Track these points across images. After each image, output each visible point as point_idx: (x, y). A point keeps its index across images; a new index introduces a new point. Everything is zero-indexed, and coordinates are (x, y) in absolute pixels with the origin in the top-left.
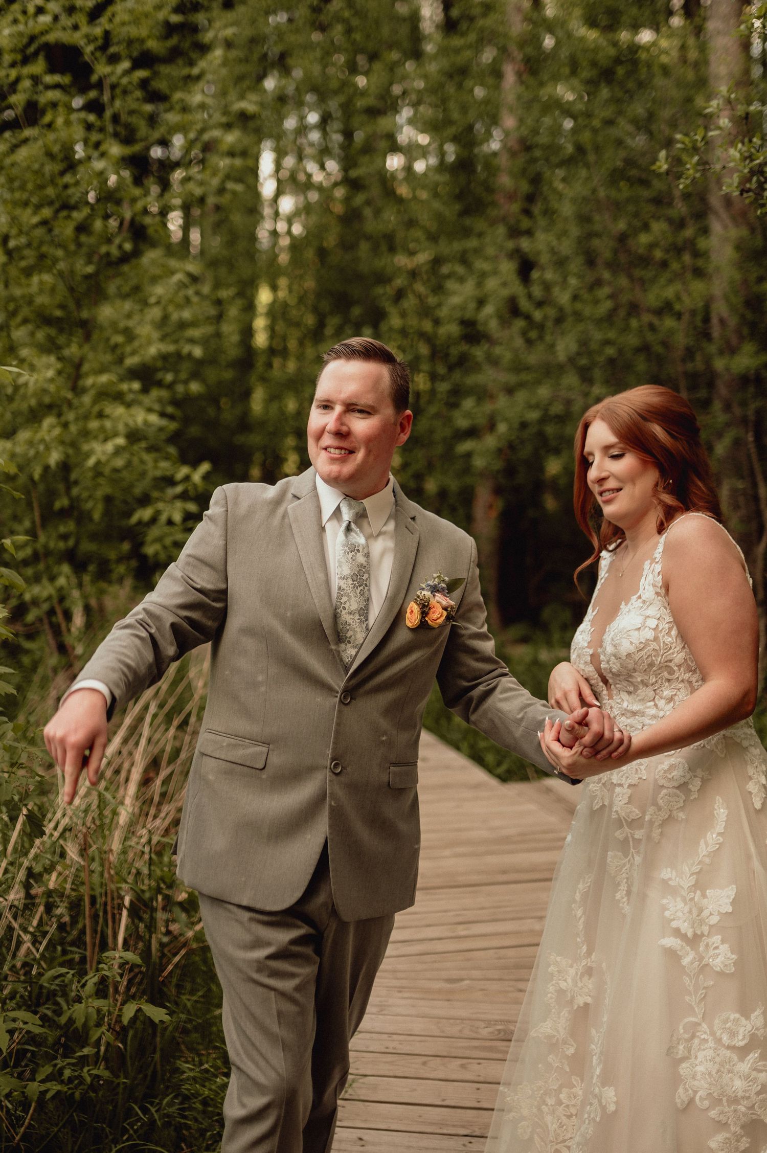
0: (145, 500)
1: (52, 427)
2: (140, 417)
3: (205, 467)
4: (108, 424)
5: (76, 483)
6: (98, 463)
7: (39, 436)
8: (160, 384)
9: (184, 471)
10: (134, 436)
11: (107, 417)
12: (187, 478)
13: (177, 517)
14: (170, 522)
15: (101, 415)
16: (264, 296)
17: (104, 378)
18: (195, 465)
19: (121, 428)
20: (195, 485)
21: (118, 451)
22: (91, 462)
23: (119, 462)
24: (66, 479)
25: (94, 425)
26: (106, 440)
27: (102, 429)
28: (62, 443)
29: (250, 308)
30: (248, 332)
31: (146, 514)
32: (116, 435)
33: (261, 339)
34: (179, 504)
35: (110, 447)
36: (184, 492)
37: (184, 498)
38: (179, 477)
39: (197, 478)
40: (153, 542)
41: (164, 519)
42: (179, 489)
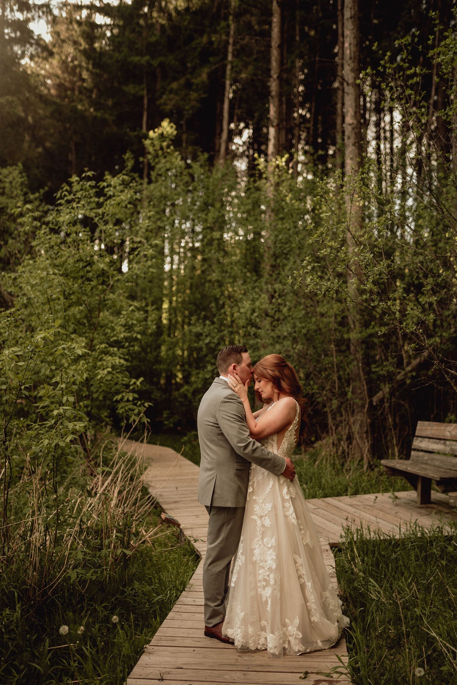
0: (118, 392)
1: (84, 364)
2: (117, 361)
3: (142, 379)
4: (105, 363)
5: (92, 385)
6: (102, 378)
7: (78, 368)
8: (123, 347)
9: (133, 380)
10: (113, 367)
11: (104, 360)
12: (135, 383)
13: (131, 398)
14: (128, 401)
15: (101, 360)
16: (166, 305)
17: (103, 346)
18: (137, 378)
19: (110, 365)
20: (138, 386)
21: (109, 373)
22: (99, 377)
23: (109, 378)
24: (87, 384)
25: (99, 363)
26: (104, 369)
27: (102, 365)
28: (88, 370)
29: (160, 309)
31: (119, 397)
32: (107, 367)
34: (131, 394)
35: (105, 372)
36: (133, 389)
37: (133, 391)
38: (131, 383)
39: (138, 383)
40: (122, 408)
41: (126, 399)
42: (131, 388)
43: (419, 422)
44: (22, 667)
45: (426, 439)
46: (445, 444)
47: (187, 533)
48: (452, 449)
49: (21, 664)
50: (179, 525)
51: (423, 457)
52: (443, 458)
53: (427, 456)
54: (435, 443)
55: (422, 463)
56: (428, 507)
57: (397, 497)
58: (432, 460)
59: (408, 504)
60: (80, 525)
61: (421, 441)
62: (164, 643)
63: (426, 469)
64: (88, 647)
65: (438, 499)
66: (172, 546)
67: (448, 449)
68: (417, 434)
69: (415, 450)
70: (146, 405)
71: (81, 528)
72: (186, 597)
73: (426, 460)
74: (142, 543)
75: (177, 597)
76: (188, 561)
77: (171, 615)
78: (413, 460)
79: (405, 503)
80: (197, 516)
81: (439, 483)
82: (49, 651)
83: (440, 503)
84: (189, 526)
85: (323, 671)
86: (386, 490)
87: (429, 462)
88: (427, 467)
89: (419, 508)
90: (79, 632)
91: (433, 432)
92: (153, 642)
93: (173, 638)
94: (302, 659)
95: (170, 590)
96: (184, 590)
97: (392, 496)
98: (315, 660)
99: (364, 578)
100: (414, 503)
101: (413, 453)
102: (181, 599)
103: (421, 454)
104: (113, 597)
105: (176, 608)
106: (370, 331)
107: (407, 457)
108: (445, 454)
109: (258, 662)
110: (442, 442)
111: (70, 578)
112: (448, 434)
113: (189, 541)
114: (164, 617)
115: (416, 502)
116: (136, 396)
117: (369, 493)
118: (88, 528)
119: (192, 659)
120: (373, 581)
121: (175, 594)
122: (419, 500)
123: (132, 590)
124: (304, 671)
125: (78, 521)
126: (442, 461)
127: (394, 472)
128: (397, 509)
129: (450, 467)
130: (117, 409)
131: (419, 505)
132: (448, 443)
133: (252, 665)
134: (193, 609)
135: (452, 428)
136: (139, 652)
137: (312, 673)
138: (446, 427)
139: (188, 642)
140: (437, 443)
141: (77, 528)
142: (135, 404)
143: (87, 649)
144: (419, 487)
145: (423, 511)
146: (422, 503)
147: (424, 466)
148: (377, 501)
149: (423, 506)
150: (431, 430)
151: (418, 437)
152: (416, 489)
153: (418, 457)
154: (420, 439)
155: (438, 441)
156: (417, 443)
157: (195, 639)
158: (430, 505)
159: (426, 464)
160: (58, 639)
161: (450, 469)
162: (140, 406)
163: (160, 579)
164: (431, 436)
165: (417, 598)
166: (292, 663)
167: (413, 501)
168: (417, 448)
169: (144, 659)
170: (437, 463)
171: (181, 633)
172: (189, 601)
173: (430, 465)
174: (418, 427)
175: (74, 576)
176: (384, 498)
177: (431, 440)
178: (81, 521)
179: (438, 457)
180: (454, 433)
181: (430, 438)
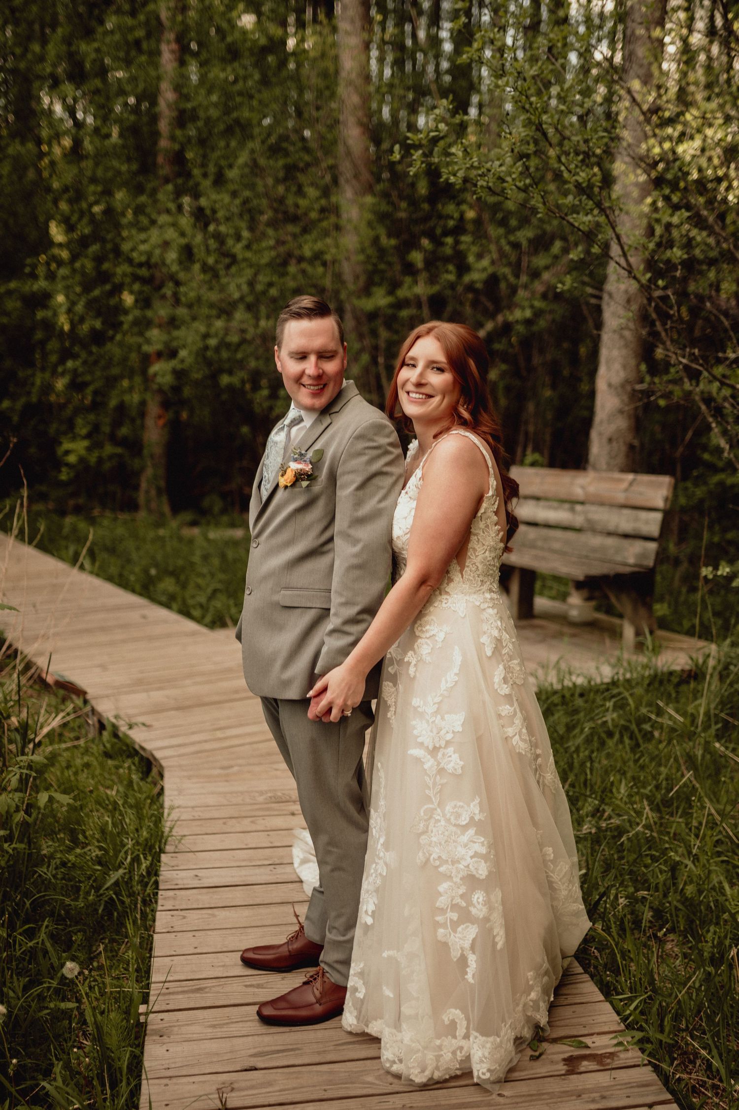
45: (530, 501)
46: (572, 510)
48: (589, 521)
50: (83, 694)
51: (525, 533)
52: (570, 535)
53: (533, 533)
54: (550, 508)
55: (524, 546)
56: (533, 627)
58: (546, 539)
61: (519, 505)
66: (78, 738)
67: (578, 520)
73: (535, 539)
81: (579, 585)
87: (539, 543)
88: (540, 553)
91: (544, 487)
108: (574, 530)
110: (567, 506)
112: (578, 492)
126: (567, 543)
132: (579, 508)
135: (589, 479)
138: (572, 477)
140: (556, 509)
144: (515, 587)
145: (528, 633)
146: (519, 618)
147: (534, 552)
149: (524, 623)
150: (541, 483)
155: (555, 504)
158: (537, 622)
161: (587, 557)
164: (542, 495)
170: (557, 546)
173: (542, 549)
177: (542, 503)
179: (558, 534)
180: (592, 489)
181: (537, 498)
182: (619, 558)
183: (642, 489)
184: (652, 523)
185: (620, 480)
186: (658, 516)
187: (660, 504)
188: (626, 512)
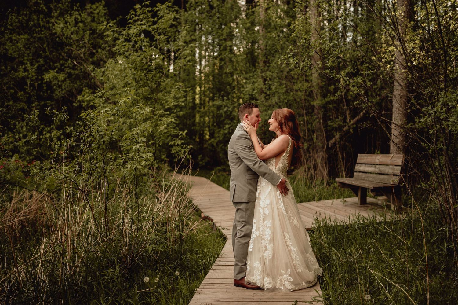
0: (172, 140)
1: (149, 123)
2: (170, 120)
3: (186, 131)
4: (162, 122)
6: (161, 131)
8: (173, 112)
9: (181, 132)
10: (168, 125)
12: (182, 134)
13: (180, 143)
14: (178, 145)
15: (161, 120)
16: (198, 89)
17: (161, 111)
18: (183, 131)
20: (184, 136)
21: (166, 128)
22: (159, 131)
23: (166, 131)
24: (152, 136)
25: (159, 122)
27: (161, 124)
28: (152, 127)
29: (194, 92)
30: (194, 99)
31: (172, 143)
32: (164, 124)
33: (198, 101)
34: (179, 141)
35: (163, 127)
36: (181, 138)
37: (181, 139)
38: (180, 134)
39: (184, 134)
40: (174, 150)
41: (176, 144)
42: (180, 137)
43: (359, 154)
44: (122, 302)
45: (363, 165)
46: (375, 167)
47: (218, 225)
48: (380, 170)
49: (121, 301)
50: (212, 220)
51: (362, 175)
52: (375, 175)
53: (364, 175)
54: (369, 166)
55: (361, 179)
56: (365, 206)
57: (345, 201)
58: (367, 177)
59: (353, 205)
60: (153, 220)
61: (360, 166)
62: (208, 287)
63: (364, 182)
64: (162, 289)
65: (371, 201)
66: (209, 233)
67: (377, 170)
68: (357, 162)
69: (356, 172)
70: (189, 147)
71: (153, 222)
72: (219, 261)
73: (365, 177)
74: (191, 230)
75: (214, 262)
76: (219, 241)
77: (211, 271)
78: (355, 178)
79: (351, 204)
80: (223, 215)
81: (372, 190)
82: (138, 293)
83: (372, 204)
84: (219, 221)
85: (307, 300)
86: (339, 197)
87: (366, 179)
88: (364, 181)
89: (359, 207)
90: (156, 281)
91: (368, 160)
92: (201, 286)
93: (213, 284)
94: (293, 294)
95: (209, 257)
96: (218, 257)
97: (343, 201)
98: (301, 294)
99: (328, 248)
100: (356, 205)
101: (355, 174)
102: (216, 262)
103: (361, 174)
104: (174, 262)
105: (214, 267)
106: (327, 100)
107: (352, 176)
108: (376, 173)
109: (267, 297)
110: (374, 166)
111: (148, 250)
112: (377, 161)
113: (219, 230)
114: (206, 273)
115: (357, 204)
116: (183, 141)
117: (328, 199)
118: (157, 222)
119: (225, 296)
120: (334, 249)
121: (212, 260)
122: (359, 203)
123: (186, 258)
124: (295, 300)
125: (151, 218)
126: (374, 178)
127: (344, 185)
128: (346, 208)
129: (378, 181)
130: (171, 150)
131: (359, 205)
132: (377, 166)
133: (262, 298)
134: (224, 268)
135: (380, 157)
136: (192, 293)
137: (300, 301)
138: (376, 156)
139: (222, 286)
140: (371, 167)
141: (150, 222)
142: (182, 148)
143: (161, 290)
144: (359, 194)
145: (362, 209)
146: (361, 204)
147: (362, 181)
148: (333, 204)
149: (362, 206)
150: (367, 159)
151: (358, 163)
152: (357, 196)
153: (359, 176)
154: (359, 165)
155: (371, 165)
156: (358, 167)
157: (227, 285)
158: (366, 205)
159: (364, 180)
160: (143, 285)
161: (379, 182)
162: (185, 148)
163: (203, 251)
164: (367, 163)
165: (362, 258)
166: (287, 296)
167: (356, 203)
168: (358, 170)
169: (196, 296)
170: (370, 179)
171: (217, 281)
172: (221, 263)
173: (366, 180)
174: (358, 158)
175: (150, 249)
176: (338, 202)
178: (153, 218)
179: (371, 175)
180: (381, 160)
181: (366, 164)
182: (388, 182)
183: (395, 159)
184: (398, 170)
185: (390, 157)
186: (400, 168)
187: (400, 164)
188: (390, 166)
